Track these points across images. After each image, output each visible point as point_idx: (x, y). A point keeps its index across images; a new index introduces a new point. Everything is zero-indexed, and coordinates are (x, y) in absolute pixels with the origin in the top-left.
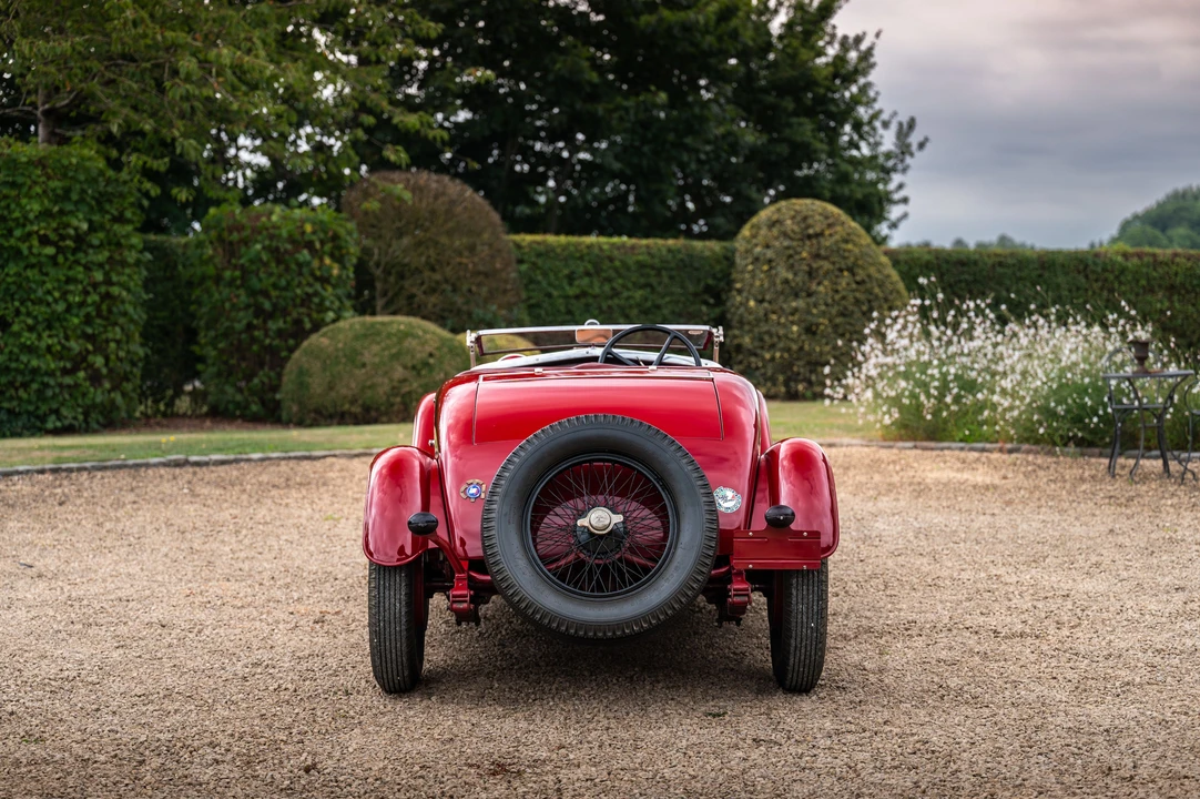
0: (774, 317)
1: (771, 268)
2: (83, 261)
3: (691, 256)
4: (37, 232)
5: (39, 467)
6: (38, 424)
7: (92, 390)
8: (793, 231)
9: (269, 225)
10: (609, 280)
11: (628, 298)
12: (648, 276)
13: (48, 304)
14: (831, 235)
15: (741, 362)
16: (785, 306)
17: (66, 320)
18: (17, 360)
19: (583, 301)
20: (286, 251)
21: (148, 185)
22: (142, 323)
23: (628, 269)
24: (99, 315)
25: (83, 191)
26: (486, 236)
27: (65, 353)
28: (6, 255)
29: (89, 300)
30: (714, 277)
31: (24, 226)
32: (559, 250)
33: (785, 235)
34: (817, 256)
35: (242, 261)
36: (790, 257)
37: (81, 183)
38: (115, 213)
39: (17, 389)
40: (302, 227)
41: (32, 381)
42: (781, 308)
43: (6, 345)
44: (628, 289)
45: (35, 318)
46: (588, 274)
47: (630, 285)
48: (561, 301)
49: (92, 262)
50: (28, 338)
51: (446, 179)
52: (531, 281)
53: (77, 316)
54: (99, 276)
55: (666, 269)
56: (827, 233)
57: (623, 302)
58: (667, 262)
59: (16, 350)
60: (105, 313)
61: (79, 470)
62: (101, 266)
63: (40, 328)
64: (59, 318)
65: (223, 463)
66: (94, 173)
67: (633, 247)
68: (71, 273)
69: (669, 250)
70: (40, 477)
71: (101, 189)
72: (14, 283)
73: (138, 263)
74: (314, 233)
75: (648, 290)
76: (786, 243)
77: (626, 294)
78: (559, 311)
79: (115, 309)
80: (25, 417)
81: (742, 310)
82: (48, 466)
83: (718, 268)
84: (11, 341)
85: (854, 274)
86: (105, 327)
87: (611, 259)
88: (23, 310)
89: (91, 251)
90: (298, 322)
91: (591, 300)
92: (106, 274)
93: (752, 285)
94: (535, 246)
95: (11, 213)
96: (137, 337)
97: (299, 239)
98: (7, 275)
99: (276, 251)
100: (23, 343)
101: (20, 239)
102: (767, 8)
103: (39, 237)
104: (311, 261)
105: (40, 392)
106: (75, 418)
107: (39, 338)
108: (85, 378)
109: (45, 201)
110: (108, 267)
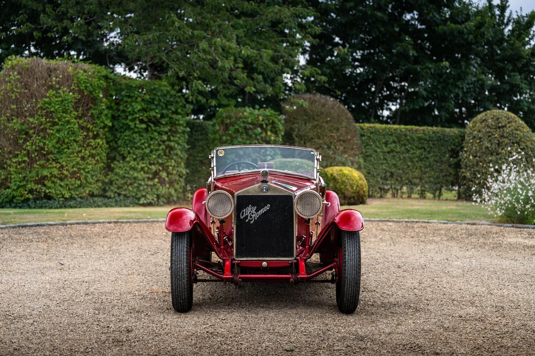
0: (481, 164)
1: (480, 141)
3: (444, 135)
4: (138, 117)
6: (137, 202)
7: (161, 187)
8: (492, 125)
9: (243, 116)
10: (405, 145)
11: (413, 154)
12: (423, 143)
13: (143, 149)
14: (509, 127)
15: (465, 184)
16: (486, 159)
17: (150, 156)
18: (128, 173)
19: (392, 154)
20: (250, 128)
21: (200, 98)
22: (185, 158)
23: (414, 140)
24: (165, 154)
25: (160, 100)
26: (344, 124)
27: (149, 171)
28: (125, 127)
29: (161, 148)
30: (454, 144)
31: (133, 115)
32: (381, 131)
33: (488, 126)
34: (502, 136)
35: (230, 132)
36: (490, 136)
37: (159, 96)
38: (174, 110)
39: (128, 186)
40: (258, 118)
41: (135, 182)
42: (484, 160)
43: (124, 167)
44: (414, 150)
45: (136, 155)
46: (394, 142)
47: (414, 148)
48: (382, 154)
49: (162, 131)
50: (132, 163)
52: (368, 145)
53: (155, 155)
54: (165, 137)
55: (431, 141)
56: (508, 125)
57: (411, 155)
58: (432, 137)
59: (128, 169)
60: (168, 154)
62: (166, 133)
63: (138, 160)
64: (147, 155)
66: (165, 92)
67: (416, 130)
68: (152, 136)
69: (434, 132)
70: (109, 225)
71: (168, 99)
72: (128, 139)
73: (183, 132)
74: (263, 120)
75: (423, 150)
76: (488, 130)
77: (412, 151)
78: (380, 159)
79: (172, 152)
80: (131, 198)
81: (467, 160)
83: (457, 140)
84: (126, 164)
85: (519, 145)
86: (167, 159)
87: (406, 136)
88: (131, 151)
89: (162, 126)
91: (395, 154)
92: (169, 137)
93: (471, 149)
94: (370, 129)
95: (127, 109)
96: (183, 164)
97: (256, 123)
98: (125, 136)
99: (245, 128)
100: (131, 166)
101: (131, 120)
102: (503, 23)
103: (139, 120)
104: (261, 133)
105: (138, 187)
106: (153, 200)
107: (138, 164)
108: (158, 182)
109: (143, 104)
110: (169, 134)
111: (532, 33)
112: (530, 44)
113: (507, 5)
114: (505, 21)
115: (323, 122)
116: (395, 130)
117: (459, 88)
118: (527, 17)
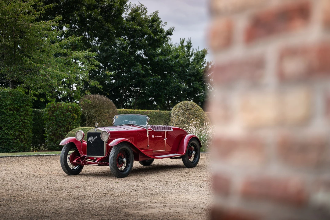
2: (19, 114)
3: (161, 114)
5: (8, 156)
6: (9, 151)
7: (21, 143)
8: (184, 108)
9: (61, 106)
13: (11, 124)
17: (15, 127)
20: (65, 112)
21: (35, 98)
22: (32, 128)
24: (22, 126)
25: (19, 99)
26: (111, 109)
27: (15, 135)
28: (2, 113)
29: (20, 123)
30: (166, 119)
31: (6, 106)
33: (182, 109)
34: (190, 114)
35: (55, 115)
36: (183, 115)
37: (19, 97)
38: (26, 104)
39: (4, 143)
40: (68, 107)
41: (7, 141)
43: (2, 133)
45: (8, 127)
49: (21, 115)
50: (6, 131)
51: (103, 96)
53: (17, 127)
54: (23, 118)
55: (155, 117)
56: (192, 109)
58: (155, 115)
59: (4, 134)
60: (24, 126)
61: (17, 157)
62: (23, 115)
63: (9, 130)
64: (14, 127)
65: (47, 156)
66: (22, 95)
67: (147, 112)
68: (16, 117)
69: (156, 113)
71: (23, 98)
72: (4, 119)
73: (31, 115)
74: (71, 108)
76: (183, 111)
79: (26, 125)
80: (6, 149)
82: (10, 156)
83: (167, 117)
86: (24, 129)
88: (5, 125)
89: (21, 112)
90: (68, 128)
92: (24, 117)
93: (175, 121)
95: (3, 104)
96: (31, 131)
97: (68, 109)
98: (2, 117)
99: (63, 112)
100: (5, 133)
101: (5, 109)
102: (189, 55)
103: (9, 109)
104: (71, 115)
105: (9, 144)
106: (17, 149)
107: (9, 132)
108: (19, 141)
109: (11, 101)
110: (24, 116)
111: (204, 60)
112: (203, 66)
113: (191, 46)
114: (190, 54)
115: (101, 108)
116: (136, 112)
117: (167, 90)
118: (201, 52)
